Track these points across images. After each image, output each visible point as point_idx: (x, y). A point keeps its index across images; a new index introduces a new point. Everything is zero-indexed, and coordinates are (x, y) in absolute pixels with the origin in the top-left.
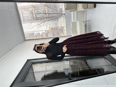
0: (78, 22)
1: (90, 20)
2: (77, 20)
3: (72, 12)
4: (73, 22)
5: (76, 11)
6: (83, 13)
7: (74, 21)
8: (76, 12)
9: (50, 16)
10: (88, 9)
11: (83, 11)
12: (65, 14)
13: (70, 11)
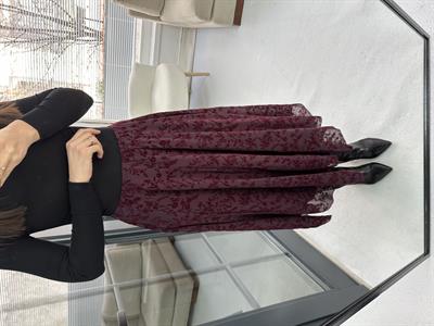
0: (162, 70)
1: (208, 75)
2: (158, 61)
3: (140, 21)
5: (158, 19)
6: (184, 41)
7: (145, 63)
8: (155, 23)
10: (211, 24)
11: (186, 30)
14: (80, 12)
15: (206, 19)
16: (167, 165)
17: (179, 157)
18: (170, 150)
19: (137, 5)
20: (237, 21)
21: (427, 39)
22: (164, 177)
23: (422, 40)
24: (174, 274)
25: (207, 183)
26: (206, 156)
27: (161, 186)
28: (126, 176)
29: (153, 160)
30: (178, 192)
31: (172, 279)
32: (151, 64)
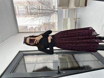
0: (69, 19)
1: (80, 18)
2: (68, 17)
3: (64, 9)
4: (64, 18)
5: (68, 8)
6: (74, 11)
7: (66, 18)
9: (44, 11)
10: (79, 7)
11: (74, 9)
12: (57, 11)
13: (62, 8)
14: (54, 7)
17: (63, 38)
19: (63, 7)
26: (67, 38)
28: (56, 41)
29: (59, 39)
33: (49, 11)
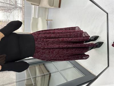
0: (40, 19)
1: (52, 20)
2: (39, 17)
3: (33, 6)
4: (33, 17)
5: (39, 5)
6: (45, 11)
7: (35, 17)
8: (37, 6)
10: (53, 7)
11: (46, 8)
15: (51, 6)
16: (47, 42)
18: (47, 38)
20: (59, 7)
21: (107, 14)
22: (46, 45)
23: (106, 14)
24: (45, 74)
25: (57, 46)
27: (46, 47)
29: (43, 40)
30: (50, 49)
31: (45, 75)
32: (37, 17)
33: (9, 6)
